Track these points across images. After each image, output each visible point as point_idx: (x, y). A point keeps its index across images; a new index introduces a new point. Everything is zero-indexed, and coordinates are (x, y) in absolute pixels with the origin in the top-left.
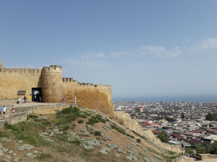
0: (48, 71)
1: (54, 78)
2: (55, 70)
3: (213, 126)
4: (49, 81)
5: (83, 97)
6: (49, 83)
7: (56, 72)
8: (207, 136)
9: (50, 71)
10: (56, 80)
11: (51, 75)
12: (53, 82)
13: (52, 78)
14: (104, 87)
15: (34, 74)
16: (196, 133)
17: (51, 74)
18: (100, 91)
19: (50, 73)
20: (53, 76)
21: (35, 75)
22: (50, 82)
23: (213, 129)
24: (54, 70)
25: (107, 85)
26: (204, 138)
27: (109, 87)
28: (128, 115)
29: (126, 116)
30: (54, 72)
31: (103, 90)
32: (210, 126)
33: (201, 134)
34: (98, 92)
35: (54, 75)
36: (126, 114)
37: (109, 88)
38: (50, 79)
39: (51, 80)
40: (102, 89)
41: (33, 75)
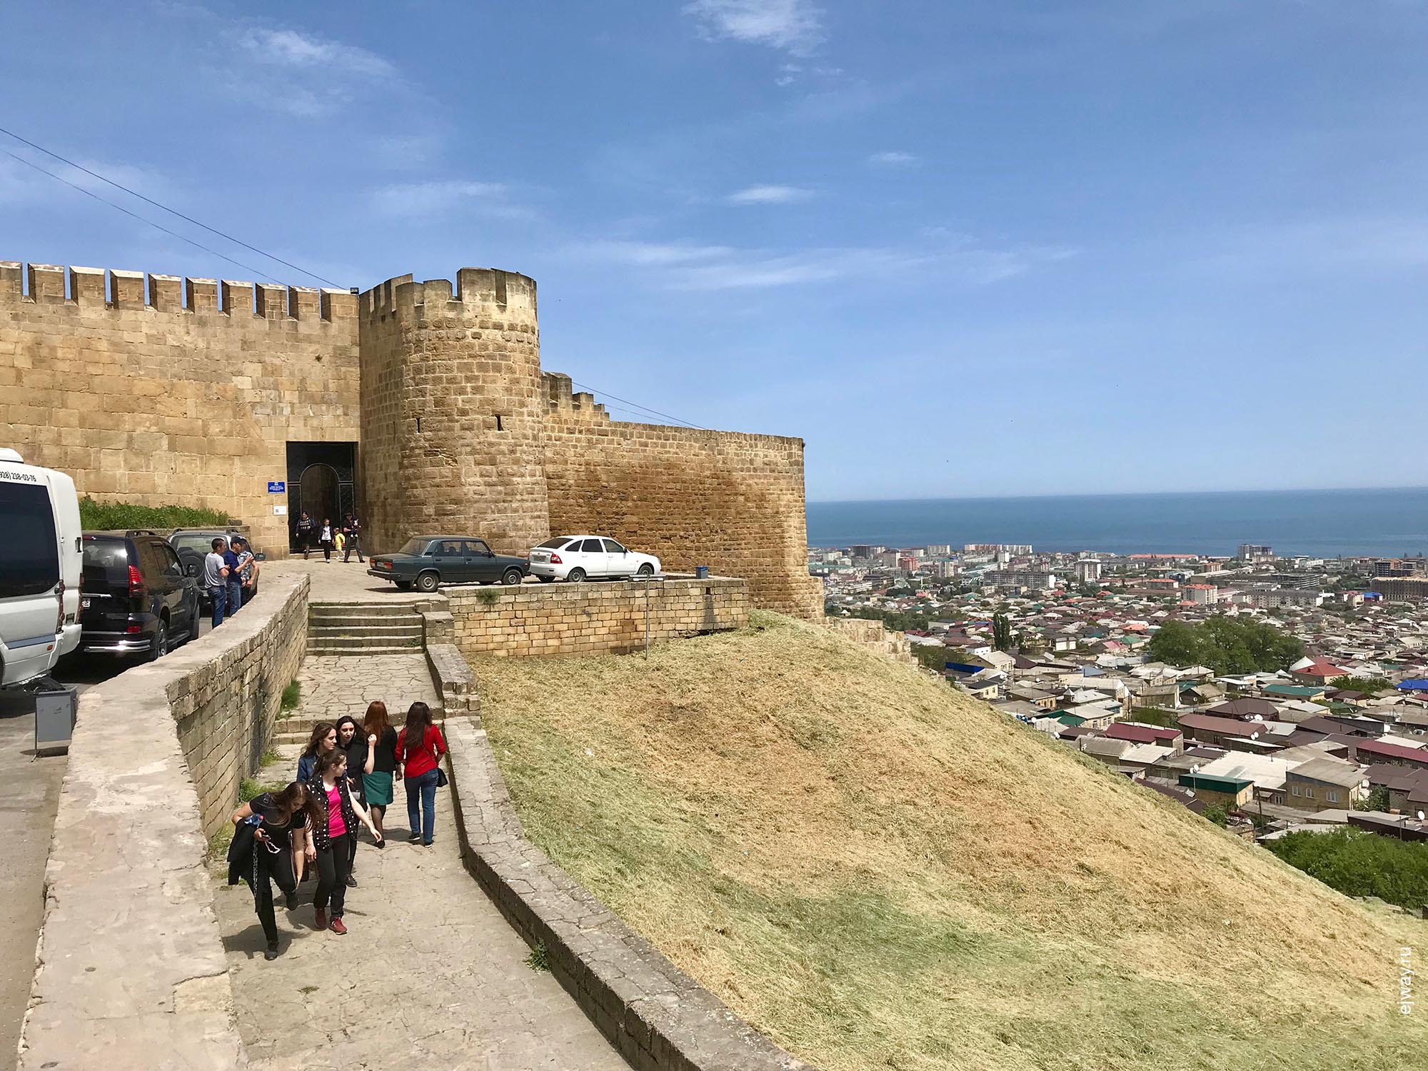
0: (451, 315)
1: (497, 369)
2: (503, 308)
3: (1203, 699)
4: (462, 391)
5: (635, 519)
6: (463, 413)
7: (512, 327)
8: (1203, 761)
9: (467, 315)
10: (508, 390)
11: (470, 346)
12: (491, 402)
13: (482, 367)
14: (761, 454)
15: (296, 329)
16: (1135, 742)
17: (476, 336)
18: (737, 476)
19: (469, 333)
20: (491, 357)
21: (308, 339)
22: (470, 401)
23: (1209, 713)
24: (492, 305)
25: (782, 439)
26: (1188, 772)
27: (795, 449)
28: (900, 648)
29: (893, 655)
30: (498, 327)
31: (755, 470)
32: (1187, 696)
33: (1167, 751)
34: (730, 484)
35: (500, 348)
36: (891, 637)
37: (790, 456)
38: (468, 379)
39: (477, 390)
40: (751, 462)
41: (295, 337)
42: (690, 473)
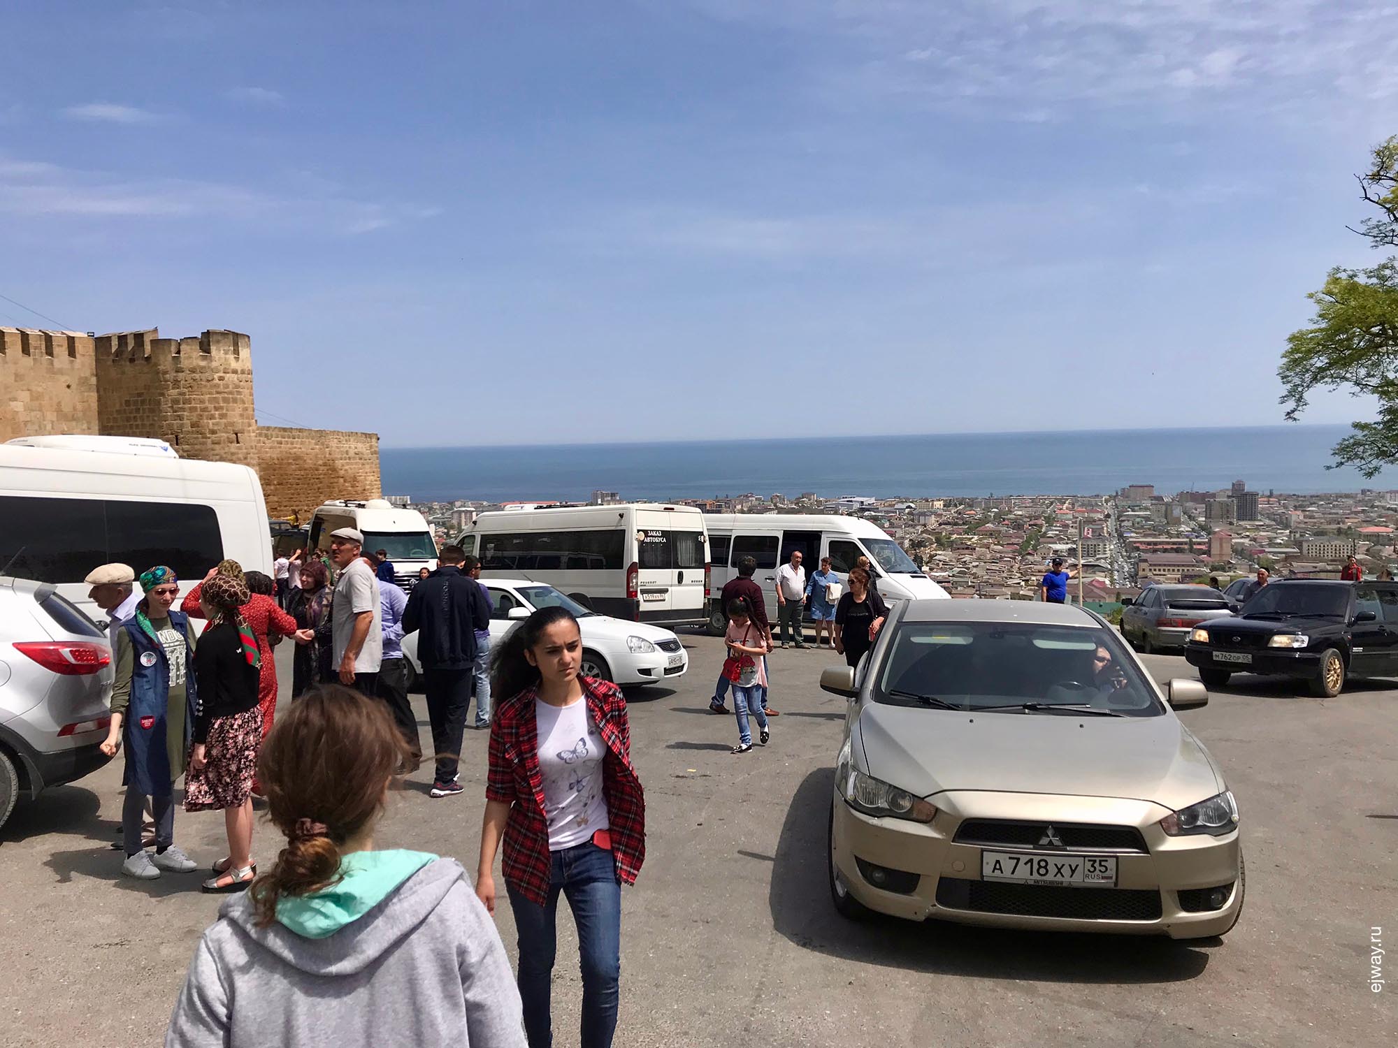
0: (203, 363)
1: (235, 401)
2: (237, 359)
4: (212, 417)
6: (213, 432)
7: (243, 372)
9: (214, 364)
10: (242, 415)
11: (217, 386)
12: (232, 424)
13: (226, 400)
14: (355, 446)
17: (221, 379)
18: (339, 463)
19: (216, 376)
20: (231, 393)
22: (217, 424)
24: (231, 357)
25: (365, 434)
30: (235, 372)
31: (350, 458)
34: (334, 470)
35: (237, 386)
37: (371, 447)
38: (216, 409)
39: (223, 416)
40: (347, 452)
42: (310, 463)
